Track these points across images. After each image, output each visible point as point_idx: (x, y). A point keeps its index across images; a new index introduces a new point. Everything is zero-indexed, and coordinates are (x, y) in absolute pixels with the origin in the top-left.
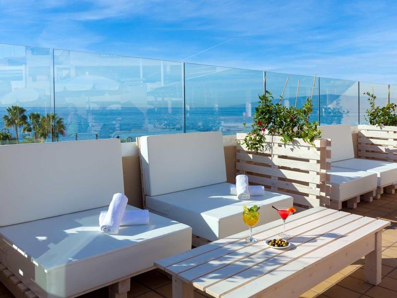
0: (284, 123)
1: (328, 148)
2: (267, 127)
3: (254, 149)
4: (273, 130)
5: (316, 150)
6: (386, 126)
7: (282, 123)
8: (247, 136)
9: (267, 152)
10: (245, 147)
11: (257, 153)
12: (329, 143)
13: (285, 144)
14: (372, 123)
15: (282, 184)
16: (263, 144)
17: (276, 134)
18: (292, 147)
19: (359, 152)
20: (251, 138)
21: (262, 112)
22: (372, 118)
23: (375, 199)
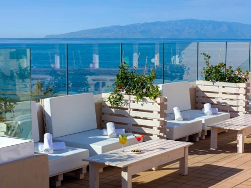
0: (137, 86)
1: (165, 103)
2: (125, 88)
3: (116, 105)
4: (129, 91)
5: (157, 104)
6: (217, 82)
7: (135, 86)
8: (111, 96)
9: (125, 107)
10: (108, 104)
11: (118, 108)
12: (166, 100)
13: (137, 101)
14: (207, 79)
15: (135, 129)
16: (122, 101)
17: (131, 93)
18: (142, 103)
19: (196, 104)
20: (113, 97)
21: (122, 78)
22: (207, 75)
23: (201, 139)
